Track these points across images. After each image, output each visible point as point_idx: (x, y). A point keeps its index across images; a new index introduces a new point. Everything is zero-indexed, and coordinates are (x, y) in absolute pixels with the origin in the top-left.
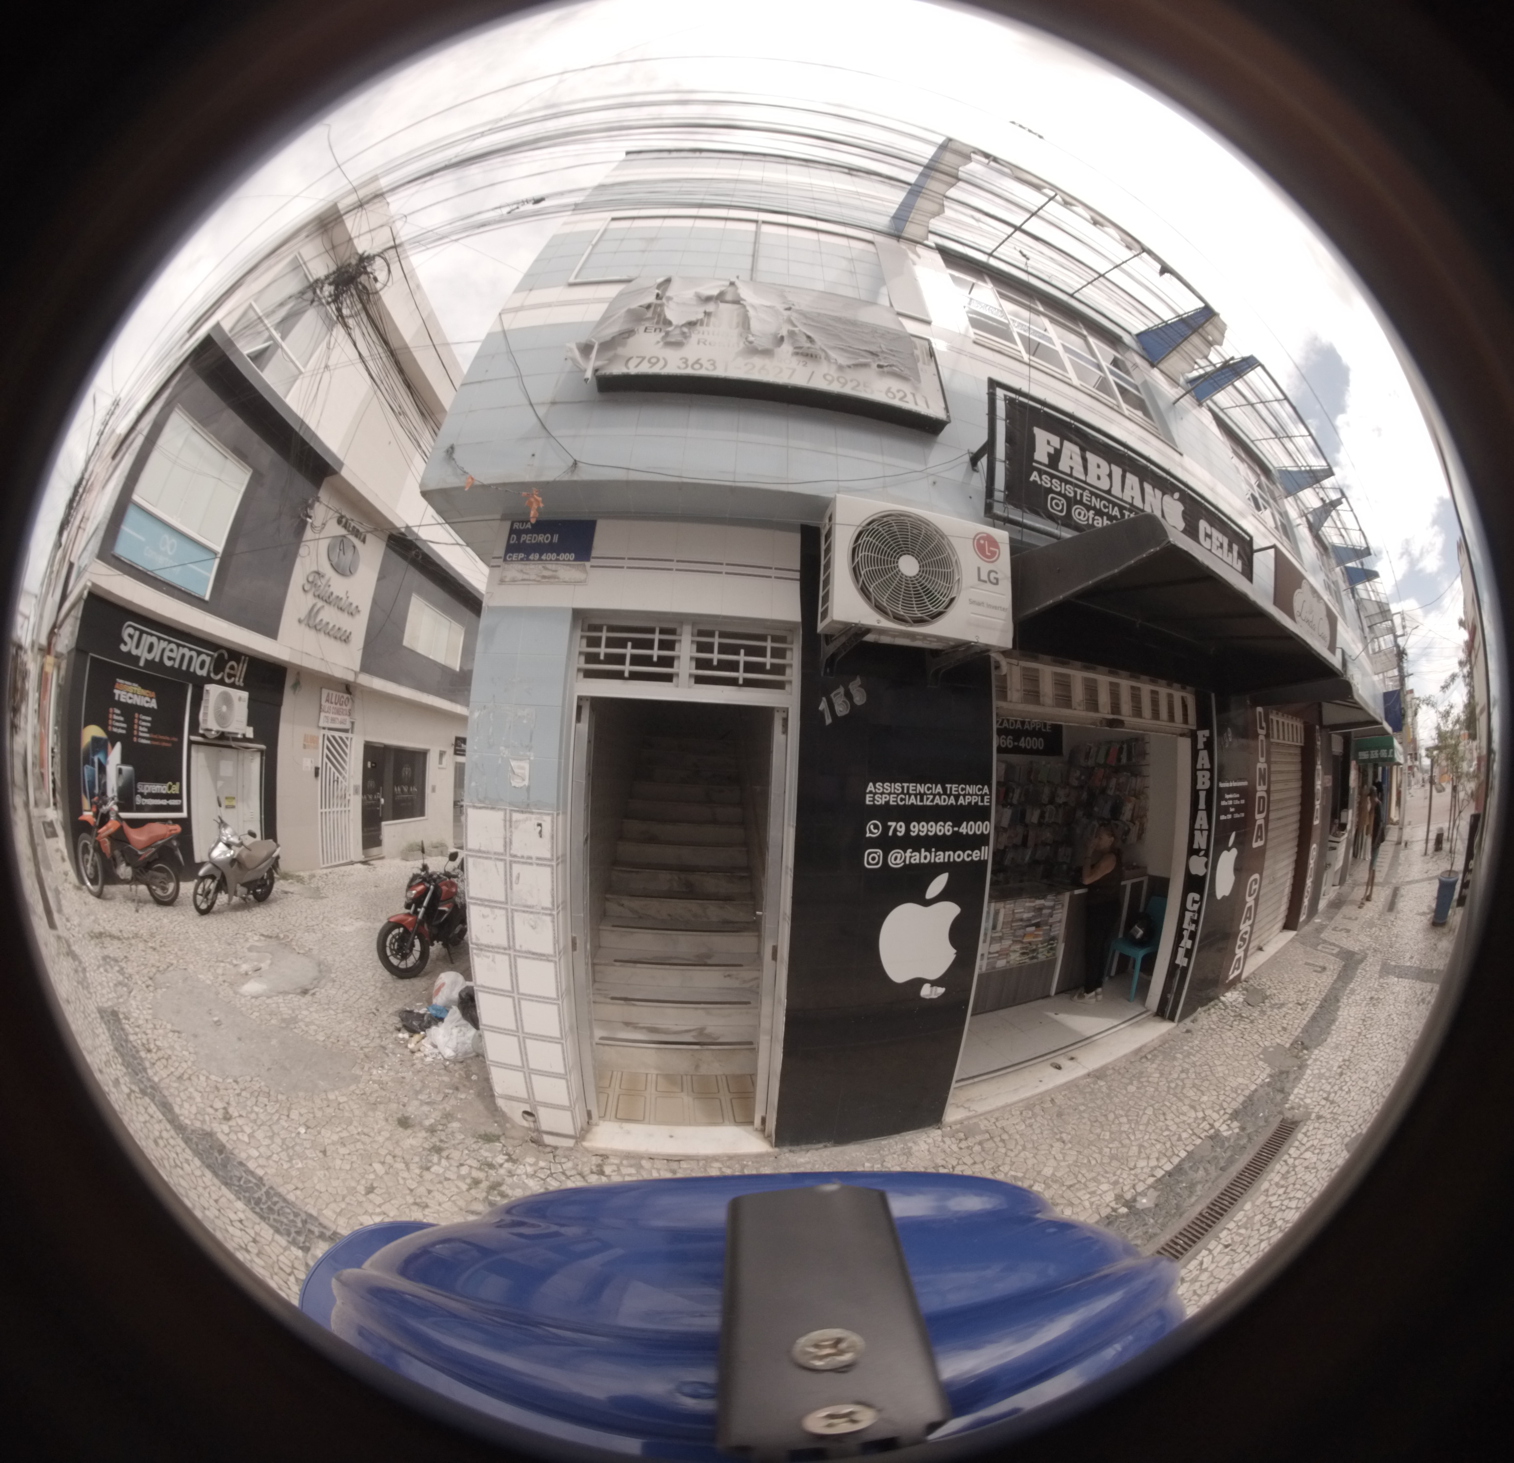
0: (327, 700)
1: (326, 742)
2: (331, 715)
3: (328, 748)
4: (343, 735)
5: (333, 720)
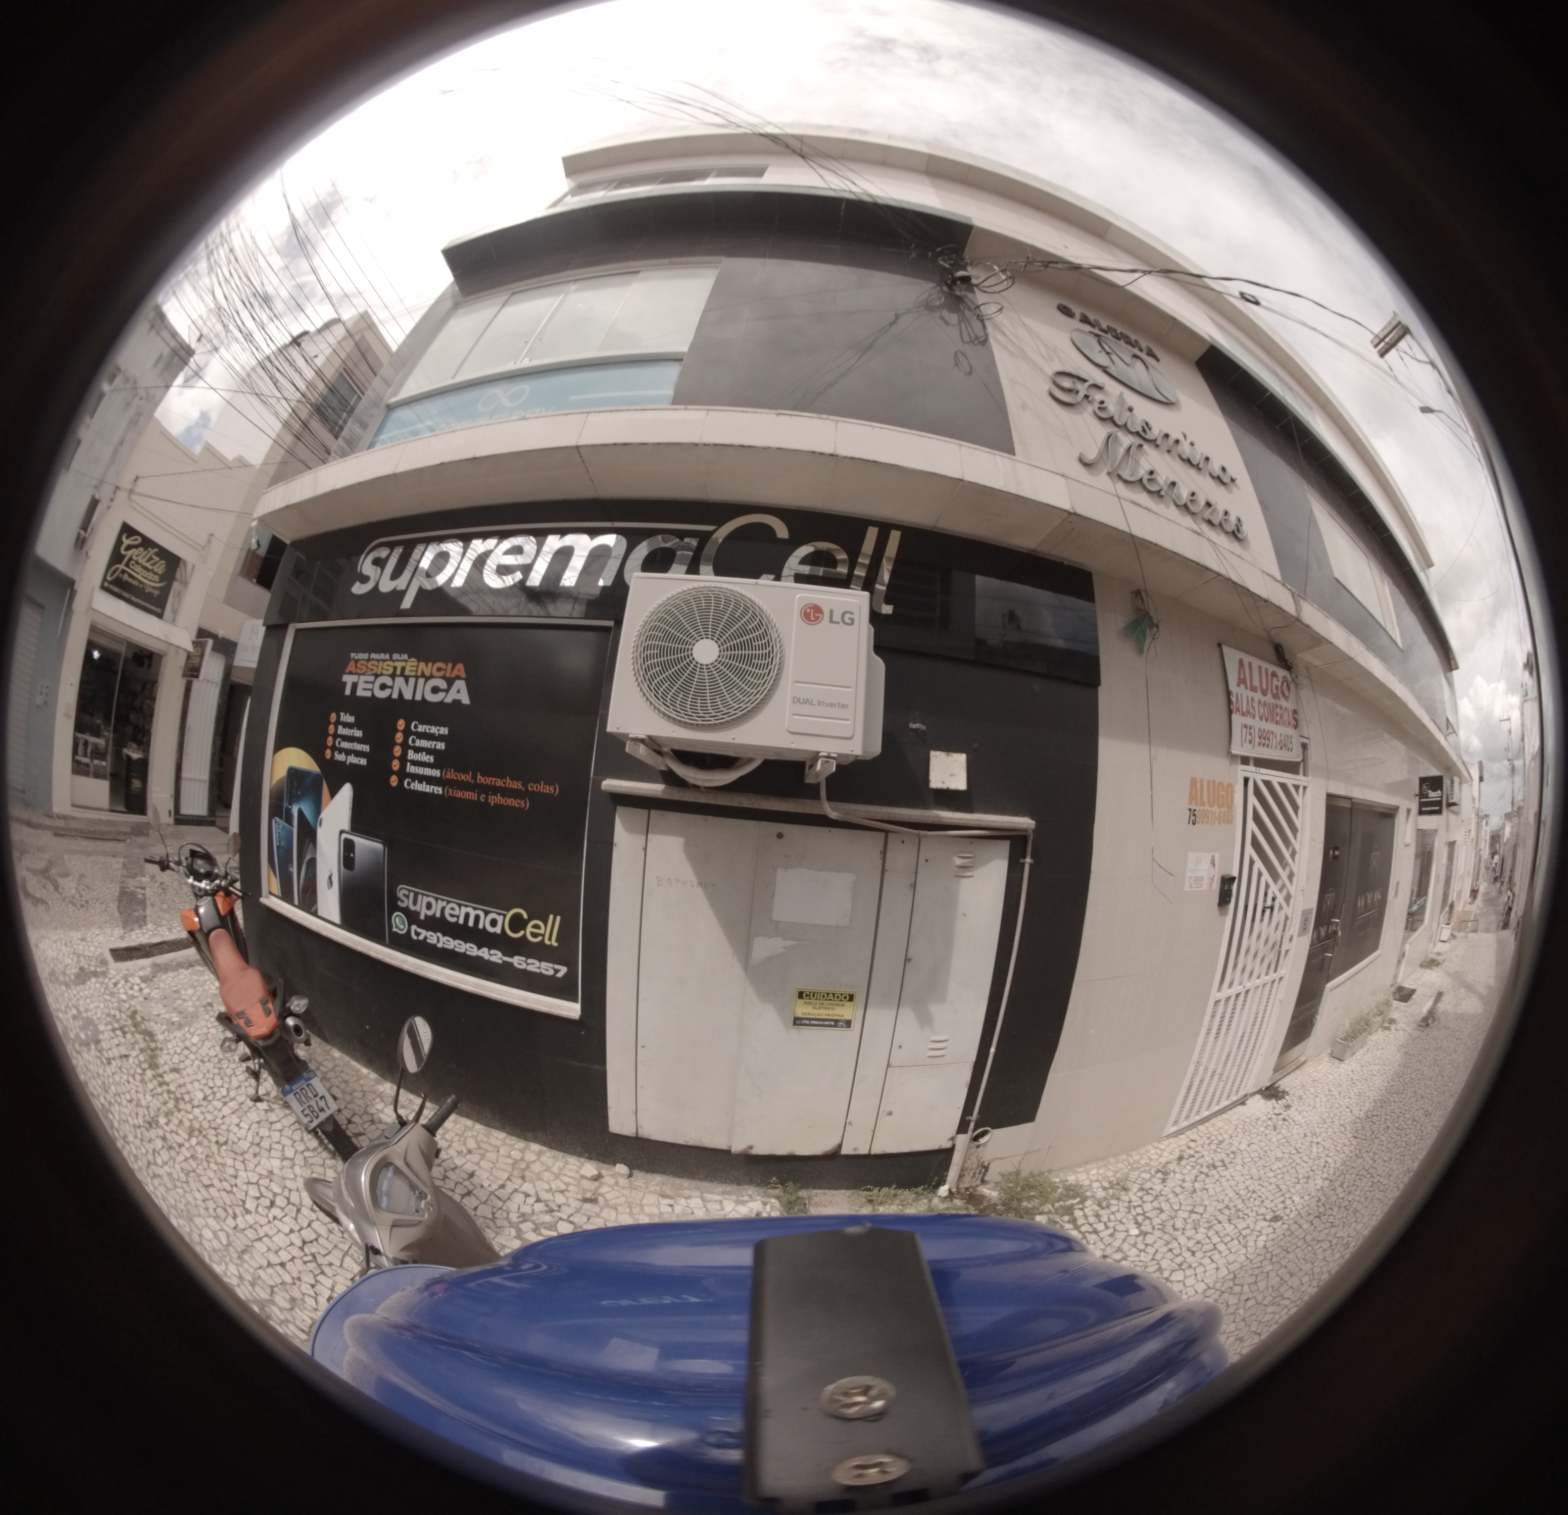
0: (1241, 681)
1: (1253, 800)
2: (1258, 724)
3: (1257, 819)
4: (1288, 779)
5: (1265, 738)
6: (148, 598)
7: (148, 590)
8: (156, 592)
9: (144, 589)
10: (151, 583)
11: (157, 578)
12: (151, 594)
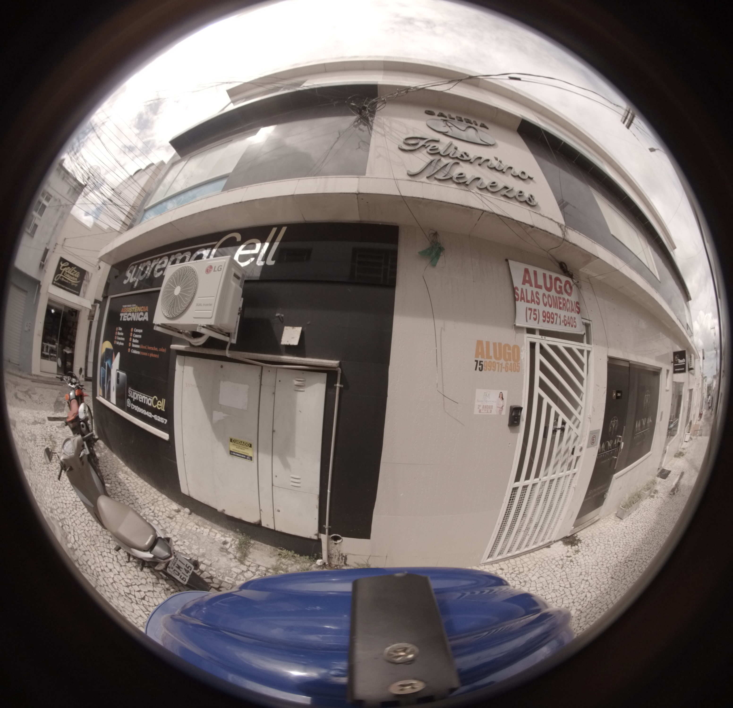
6: (73, 287)
7: (72, 284)
8: (76, 285)
9: (71, 284)
10: (74, 281)
11: (76, 279)
12: (74, 286)
